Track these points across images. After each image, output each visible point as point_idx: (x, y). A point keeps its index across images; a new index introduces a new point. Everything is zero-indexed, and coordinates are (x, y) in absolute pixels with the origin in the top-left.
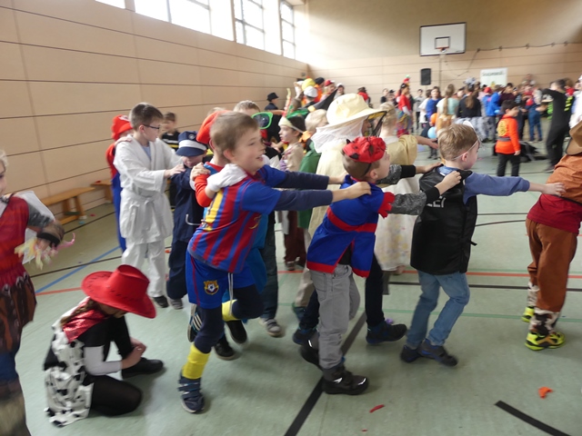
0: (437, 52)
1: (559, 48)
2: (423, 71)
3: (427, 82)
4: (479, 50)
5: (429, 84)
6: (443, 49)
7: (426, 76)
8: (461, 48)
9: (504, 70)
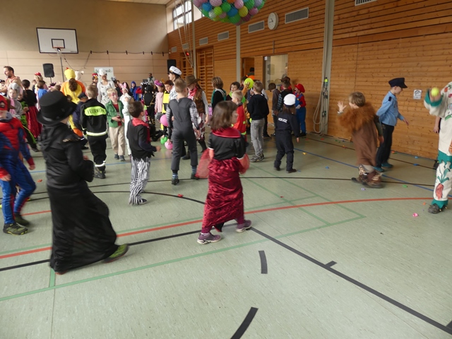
0: (55, 51)
1: (148, 55)
2: (45, 65)
3: (50, 75)
4: (91, 52)
5: (53, 76)
6: (59, 48)
7: (49, 70)
8: (75, 50)
9: (111, 69)
